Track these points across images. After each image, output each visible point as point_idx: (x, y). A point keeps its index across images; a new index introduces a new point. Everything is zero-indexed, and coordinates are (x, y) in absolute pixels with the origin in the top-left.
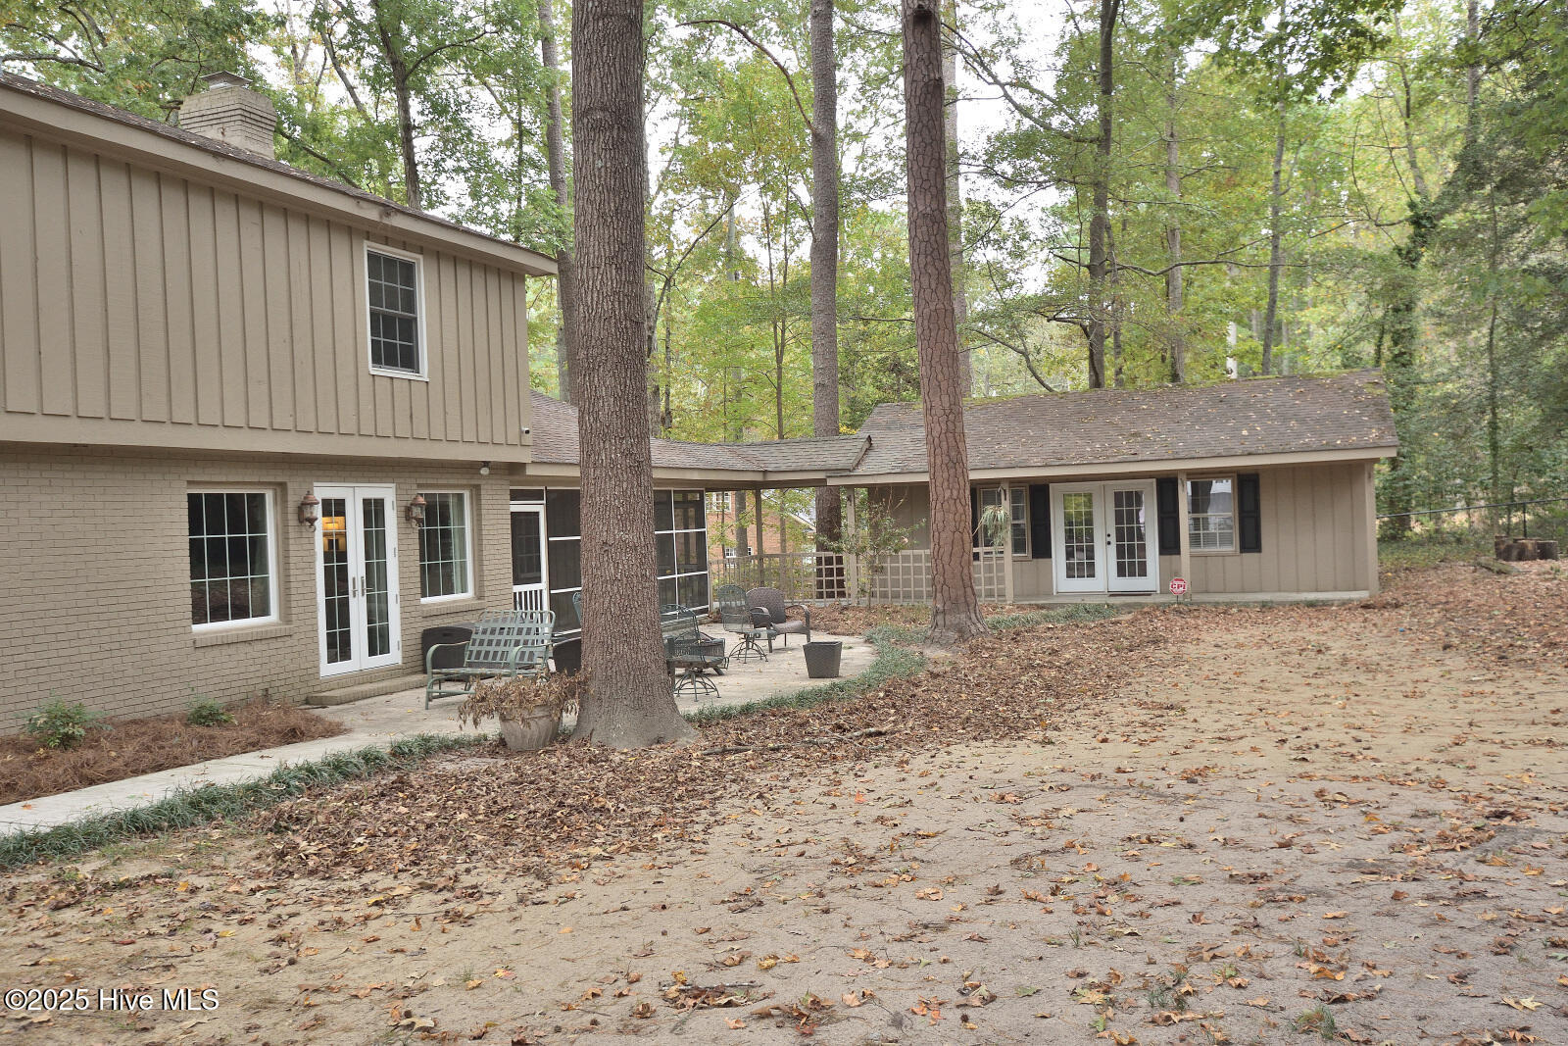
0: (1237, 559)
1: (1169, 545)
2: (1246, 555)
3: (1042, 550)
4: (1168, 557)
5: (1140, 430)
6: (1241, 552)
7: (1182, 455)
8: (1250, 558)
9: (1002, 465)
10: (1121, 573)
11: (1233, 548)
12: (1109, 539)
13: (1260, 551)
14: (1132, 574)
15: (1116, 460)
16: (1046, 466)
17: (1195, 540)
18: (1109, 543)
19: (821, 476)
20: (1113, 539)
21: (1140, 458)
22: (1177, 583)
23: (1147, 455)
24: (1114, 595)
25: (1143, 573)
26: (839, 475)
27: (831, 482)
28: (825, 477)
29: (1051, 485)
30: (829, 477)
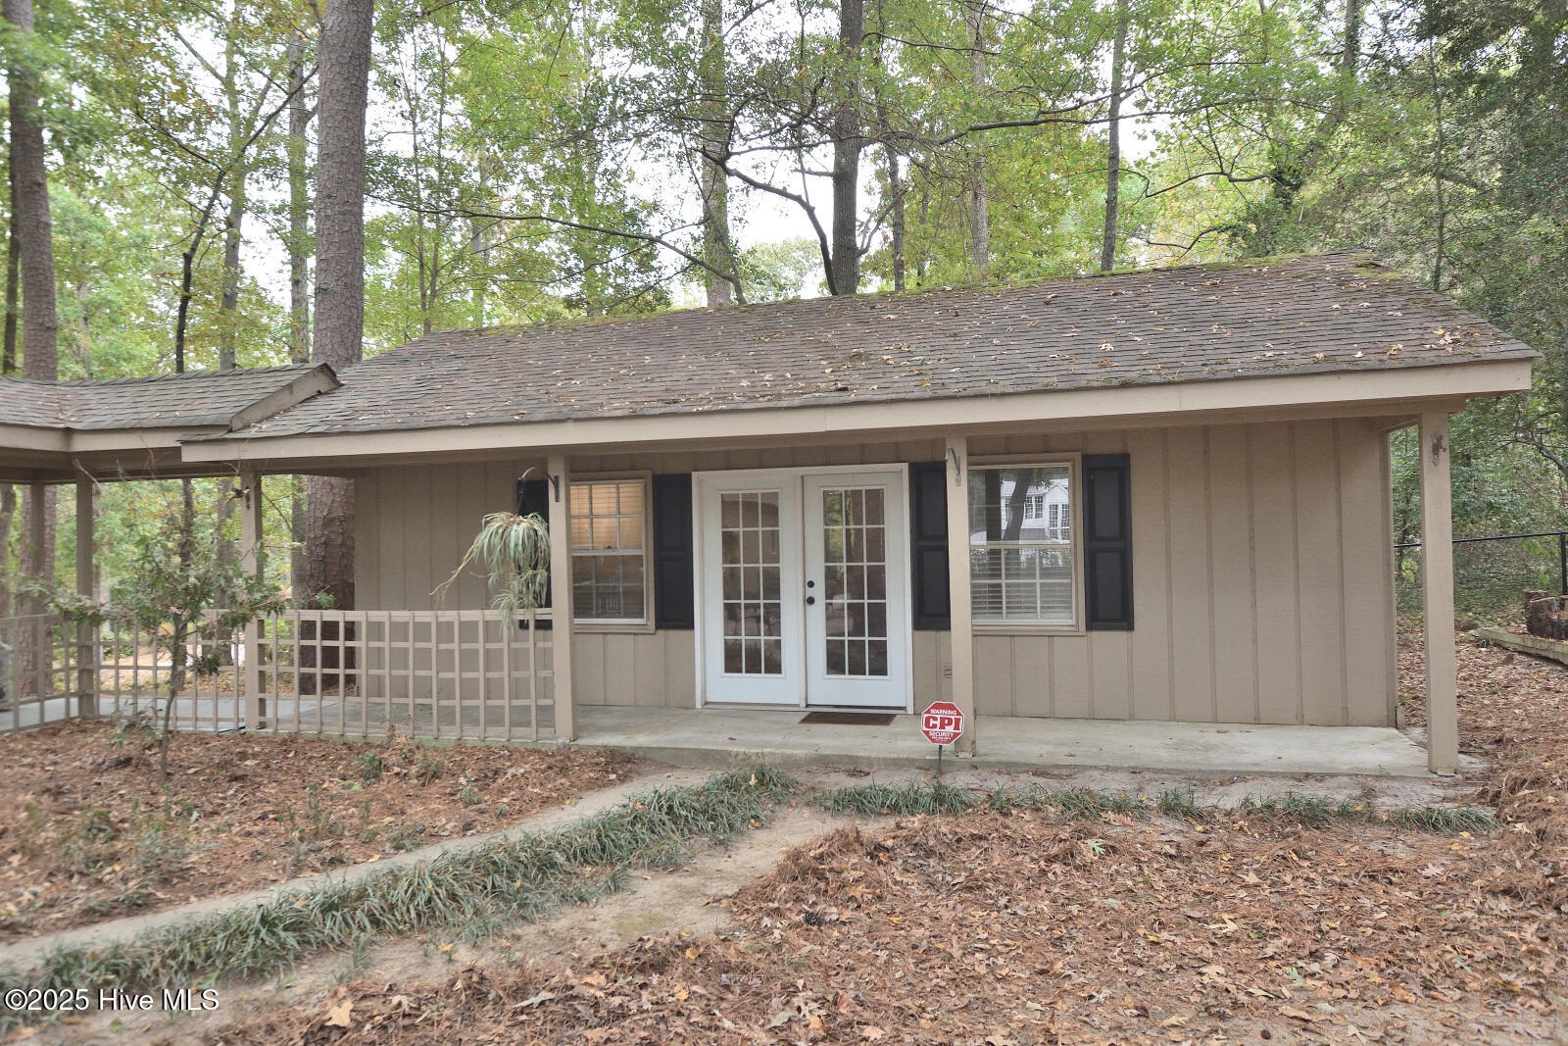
0: (1082, 643)
1: (931, 612)
2: (1098, 636)
3: (676, 612)
4: (931, 634)
5: (870, 349)
6: (1090, 627)
7: (953, 390)
8: (1110, 640)
9: (539, 416)
10: (835, 665)
11: (1069, 617)
12: (810, 592)
13: (1130, 627)
14: (857, 669)
15: (797, 401)
16: (634, 416)
17: (987, 599)
18: (811, 601)
20: (819, 592)
21: (853, 397)
22: (939, 714)
23: (872, 391)
24: (818, 716)
25: (879, 669)
26: (203, 438)
27: (190, 456)
28: (178, 444)
29: (695, 475)
30: (185, 443)
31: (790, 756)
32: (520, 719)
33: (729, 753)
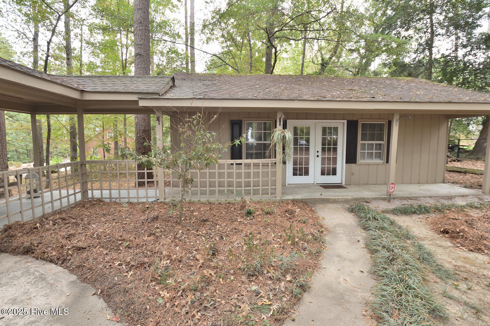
0: (384, 166)
6: (386, 163)
9: (284, 98)
10: (323, 173)
11: (381, 160)
12: (318, 154)
14: (328, 174)
18: (318, 156)
19: (134, 98)
20: (320, 154)
25: (335, 173)
26: (149, 97)
27: (142, 104)
28: (137, 99)
29: (288, 121)
30: (140, 99)
31: (347, 199)
32: (265, 193)
33: (330, 199)
